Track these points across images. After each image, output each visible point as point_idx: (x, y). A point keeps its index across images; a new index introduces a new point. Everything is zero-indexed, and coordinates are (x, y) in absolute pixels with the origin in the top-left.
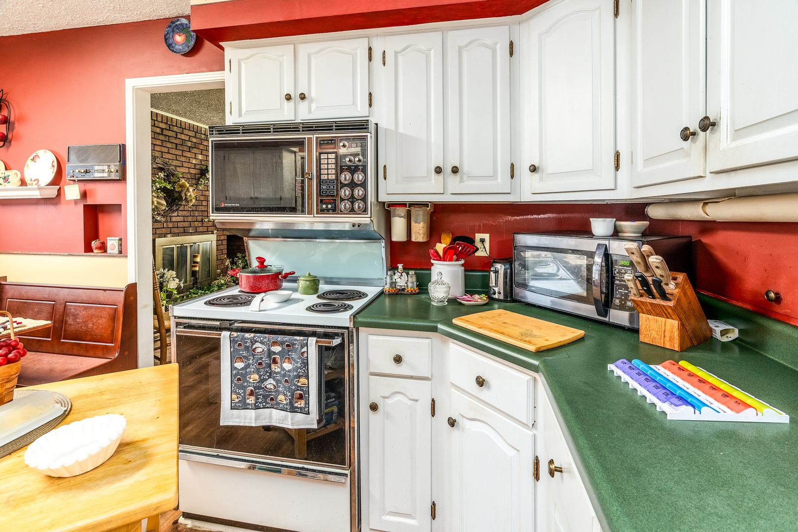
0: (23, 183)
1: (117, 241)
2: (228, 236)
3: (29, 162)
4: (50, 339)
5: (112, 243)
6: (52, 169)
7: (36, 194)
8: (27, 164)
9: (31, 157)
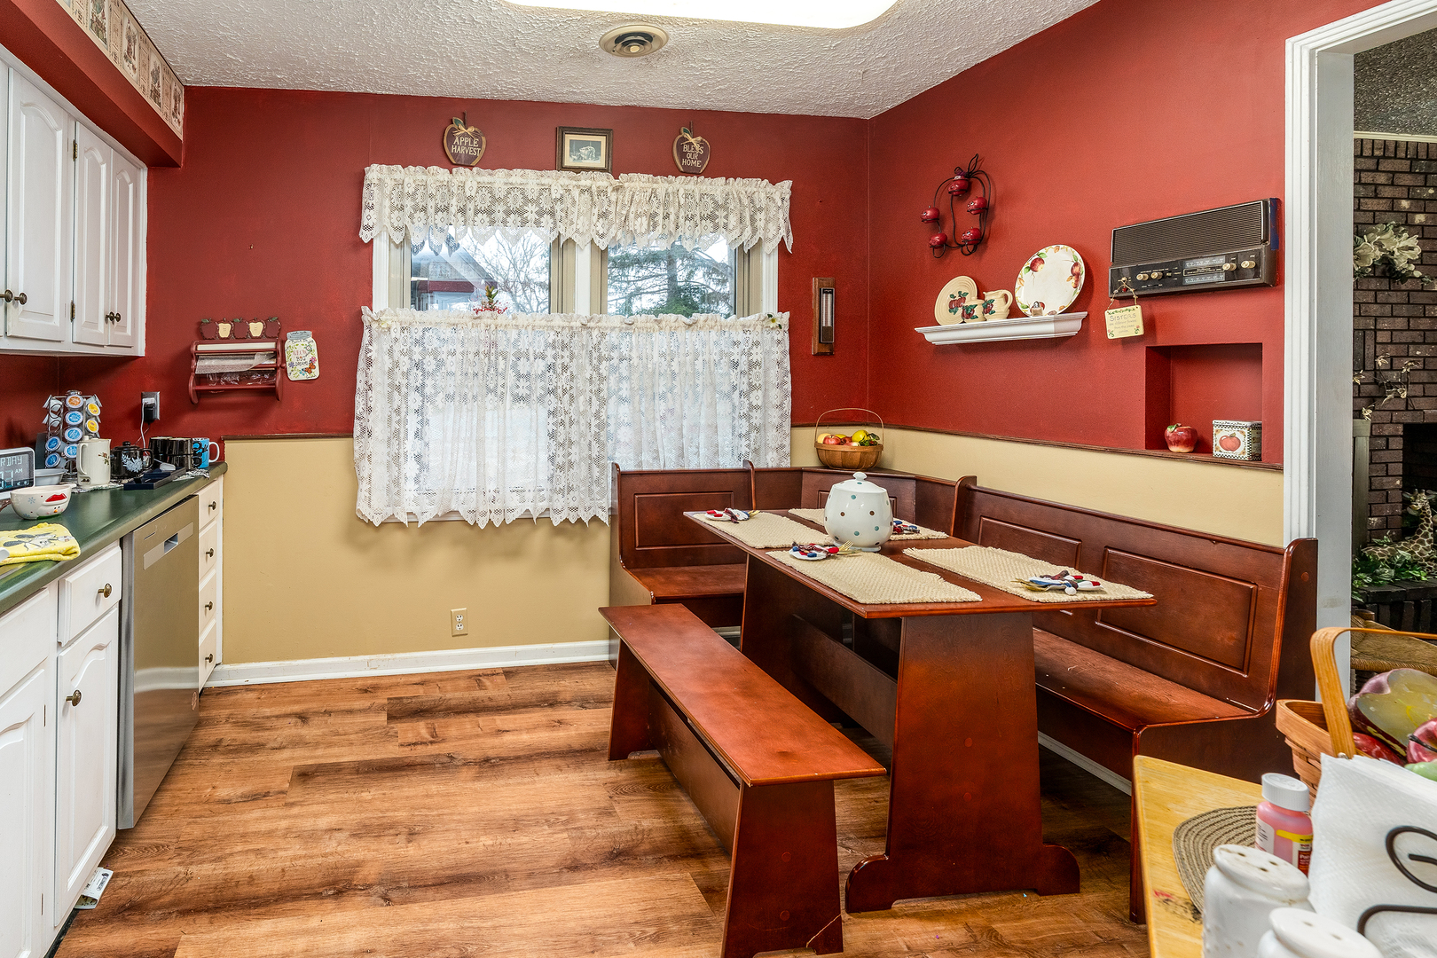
0: (1014, 312)
1: (1246, 431)
2: (1407, 427)
3: (1025, 274)
4: (1071, 614)
5: (1230, 434)
6: (1073, 281)
7: (1048, 330)
8: (1019, 276)
9: (1028, 264)
